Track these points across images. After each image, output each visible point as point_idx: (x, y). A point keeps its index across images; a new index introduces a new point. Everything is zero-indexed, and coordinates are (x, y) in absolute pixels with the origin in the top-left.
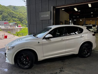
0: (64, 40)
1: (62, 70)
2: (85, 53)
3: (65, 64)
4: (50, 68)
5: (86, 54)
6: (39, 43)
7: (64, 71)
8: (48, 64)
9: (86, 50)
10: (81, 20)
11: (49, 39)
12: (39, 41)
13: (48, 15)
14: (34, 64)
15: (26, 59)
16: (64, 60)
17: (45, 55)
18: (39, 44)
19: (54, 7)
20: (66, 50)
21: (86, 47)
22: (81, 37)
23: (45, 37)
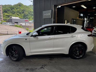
0: (51, 39)
1: (43, 67)
3: (51, 62)
4: (35, 63)
9: (79, 51)
14: (24, 58)
15: (15, 53)
17: (32, 51)
18: (26, 41)
20: (54, 49)
21: (78, 47)
22: (72, 37)
23: (32, 35)
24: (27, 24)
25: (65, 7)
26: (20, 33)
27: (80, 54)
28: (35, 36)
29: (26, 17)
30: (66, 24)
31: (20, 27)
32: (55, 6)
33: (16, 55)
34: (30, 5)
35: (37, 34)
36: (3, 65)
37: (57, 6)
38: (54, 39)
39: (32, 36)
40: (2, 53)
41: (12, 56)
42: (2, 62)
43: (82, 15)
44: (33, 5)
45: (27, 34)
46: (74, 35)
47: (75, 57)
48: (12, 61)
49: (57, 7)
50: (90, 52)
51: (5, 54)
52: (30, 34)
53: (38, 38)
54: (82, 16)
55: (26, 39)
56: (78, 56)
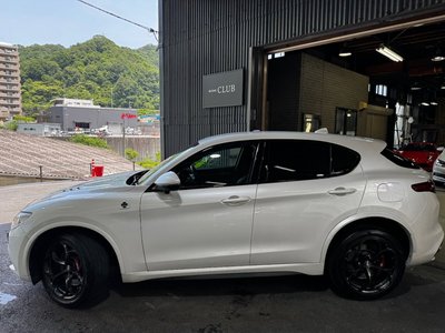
0: (242, 203)
2: (362, 277)
3: (239, 315)
4: (163, 320)
5: (370, 282)
11: (168, 193)
12: (127, 200)
15: (73, 268)
18: (124, 210)
21: (371, 243)
22: (338, 194)
23: (154, 185)
24: (133, 132)
25: (306, 58)
26: (98, 171)
27: (378, 277)
28: (167, 189)
29: (128, 100)
30: (307, 134)
31: (98, 145)
32: (260, 52)
33: (75, 277)
34: (147, 48)
35: (178, 181)
36: (15, 326)
37: (266, 52)
38: (256, 202)
39: (152, 188)
40: (12, 267)
41: (59, 282)
42: (10, 311)
43: (382, 90)
44: (159, 48)
45: (130, 181)
46: (348, 187)
47: (357, 287)
48: (55, 306)
49: (270, 57)
50: (428, 265)
51: (26, 273)
52: (145, 182)
53: (178, 197)
54: (385, 94)
55: (124, 205)
56: (367, 284)
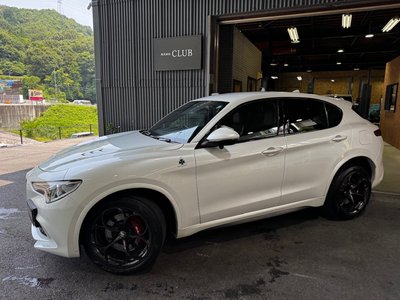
0: (276, 154)
1: (278, 268)
2: (347, 202)
5: (353, 205)
6: (182, 162)
7: (287, 273)
8: (215, 250)
9: (352, 191)
10: (300, 78)
11: (222, 148)
12: (184, 157)
13: (190, 52)
16: (272, 233)
18: (183, 167)
19: (215, 20)
20: (285, 192)
22: (337, 141)
25: (236, 31)
53: (227, 151)
